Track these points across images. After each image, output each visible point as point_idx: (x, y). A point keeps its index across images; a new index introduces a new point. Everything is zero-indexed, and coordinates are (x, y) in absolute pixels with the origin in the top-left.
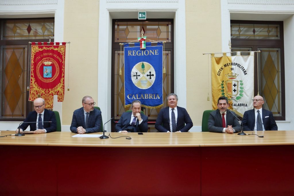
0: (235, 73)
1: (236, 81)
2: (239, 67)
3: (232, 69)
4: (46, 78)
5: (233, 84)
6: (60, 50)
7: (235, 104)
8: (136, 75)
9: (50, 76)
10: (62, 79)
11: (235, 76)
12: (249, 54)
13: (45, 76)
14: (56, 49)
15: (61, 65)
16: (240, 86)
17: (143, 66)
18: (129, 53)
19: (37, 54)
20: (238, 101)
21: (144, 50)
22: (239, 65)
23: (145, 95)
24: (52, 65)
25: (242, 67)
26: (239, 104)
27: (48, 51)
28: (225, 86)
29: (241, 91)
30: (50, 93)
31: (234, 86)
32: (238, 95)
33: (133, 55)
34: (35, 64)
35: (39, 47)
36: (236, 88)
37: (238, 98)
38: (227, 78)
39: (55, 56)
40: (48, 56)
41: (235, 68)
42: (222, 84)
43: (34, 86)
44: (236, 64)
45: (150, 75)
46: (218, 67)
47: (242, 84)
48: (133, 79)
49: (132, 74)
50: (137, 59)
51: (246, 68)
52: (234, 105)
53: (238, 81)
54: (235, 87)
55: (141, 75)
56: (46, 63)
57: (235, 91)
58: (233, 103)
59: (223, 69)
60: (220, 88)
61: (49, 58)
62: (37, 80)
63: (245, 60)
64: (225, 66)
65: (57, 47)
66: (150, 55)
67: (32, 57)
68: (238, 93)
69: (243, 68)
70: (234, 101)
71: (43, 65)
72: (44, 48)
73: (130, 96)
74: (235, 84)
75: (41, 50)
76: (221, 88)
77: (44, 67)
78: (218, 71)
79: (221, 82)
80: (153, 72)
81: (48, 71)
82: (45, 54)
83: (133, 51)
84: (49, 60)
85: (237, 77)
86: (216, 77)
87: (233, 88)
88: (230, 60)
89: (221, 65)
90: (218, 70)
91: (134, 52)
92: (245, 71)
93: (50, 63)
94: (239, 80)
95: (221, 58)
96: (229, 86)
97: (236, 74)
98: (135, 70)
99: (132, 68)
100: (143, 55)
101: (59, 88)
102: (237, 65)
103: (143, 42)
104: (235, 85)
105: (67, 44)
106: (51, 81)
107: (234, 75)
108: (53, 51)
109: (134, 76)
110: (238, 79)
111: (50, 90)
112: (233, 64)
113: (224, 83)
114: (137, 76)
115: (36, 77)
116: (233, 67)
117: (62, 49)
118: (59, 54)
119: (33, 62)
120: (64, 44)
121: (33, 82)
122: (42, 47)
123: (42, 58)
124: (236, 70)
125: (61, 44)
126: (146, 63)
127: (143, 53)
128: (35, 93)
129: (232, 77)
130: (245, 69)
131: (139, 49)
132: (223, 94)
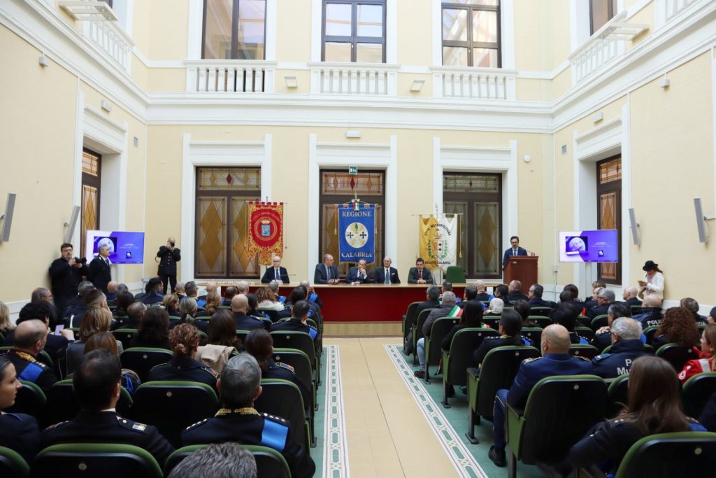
0: (440, 234)
1: (441, 241)
3: (438, 230)
4: (265, 237)
5: (439, 243)
6: (278, 209)
7: (440, 262)
9: (268, 234)
10: (280, 238)
11: (440, 236)
12: (452, 216)
13: (263, 234)
14: (274, 209)
15: (279, 224)
16: (444, 245)
17: (356, 227)
18: (344, 214)
19: (254, 214)
20: (443, 259)
21: (358, 211)
22: (444, 227)
23: (358, 253)
24: (271, 224)
25: (447, 228)
26: (443, 262)
27: (265, 211)
28: (431, 245)
29: (445, 251)
30: (269, 250)
32: (443, 254)
34: (253, 223)
35: (257, 206)
36: (441, 247)
37: (443, 257)
38: (434, 238)
39: (273, 215)
40: (266, 215)
42: (429, 244)
43: (252, 243)
44: (441, 226)
45: (363, 235)
46: (425, 228)
47: (446, 244)
48: (347, 238)
49: (346, 234)
50: (351, 220)
51: (450, 229)
53: (443, 241)
55: (355, 235)
56: (264, 222)
57: (440, 250)
58: (438, 261)
59: (429, 229)
60: (427, 247)
61: (266, 217)
62: (255, 238)
63: (450, 222)
64: (432, 226)
65: (275, 207)
66: (363, 216)
67: (250, 216)
68: (443, 252)
70: (440, 259)
71: (261, 224)
72: (262, 207)
73: (345, 255)
75: (258, 209)
77: (263, 226)
78: (425, 232)
79: (427, 242)
80: (366, 233)
81: (266, 230)
82: (263, 213)
84: (267, 219)
86: (423, 237)
87: (439, 247)
88: (436, 222)
89: (428, 226)
90: (425, 230)
92: (450, 232)
93: (268, 222)
95: (428, 220)
96: (435, 245)
98: (349, 229)
99: (346, 228)
101: (277, 246)
103: (356, 204)
104: (440, 245)
105: (284, 205)
106: (269, 239)
108: (270, 211)
109: (348, 235)
110: (443, 239)
111: (268, 247)
112: (439, 225)
113: (431, 242)
114: (351, 235)
115: (254, 235)
116: (439, 227)
117: (280, 209)
118: (277, 214)
119: (250, 221)
120: (282, 204)
121: (251, 239)
122: (259, 206)
123: (259, 217)
124: (441, 231)
125: (278, 204)
126: (359, 224)
127: (357, 215)
128: (253, 250)
129: (438, 238)
131: (353, 210)
132: (430, 252)
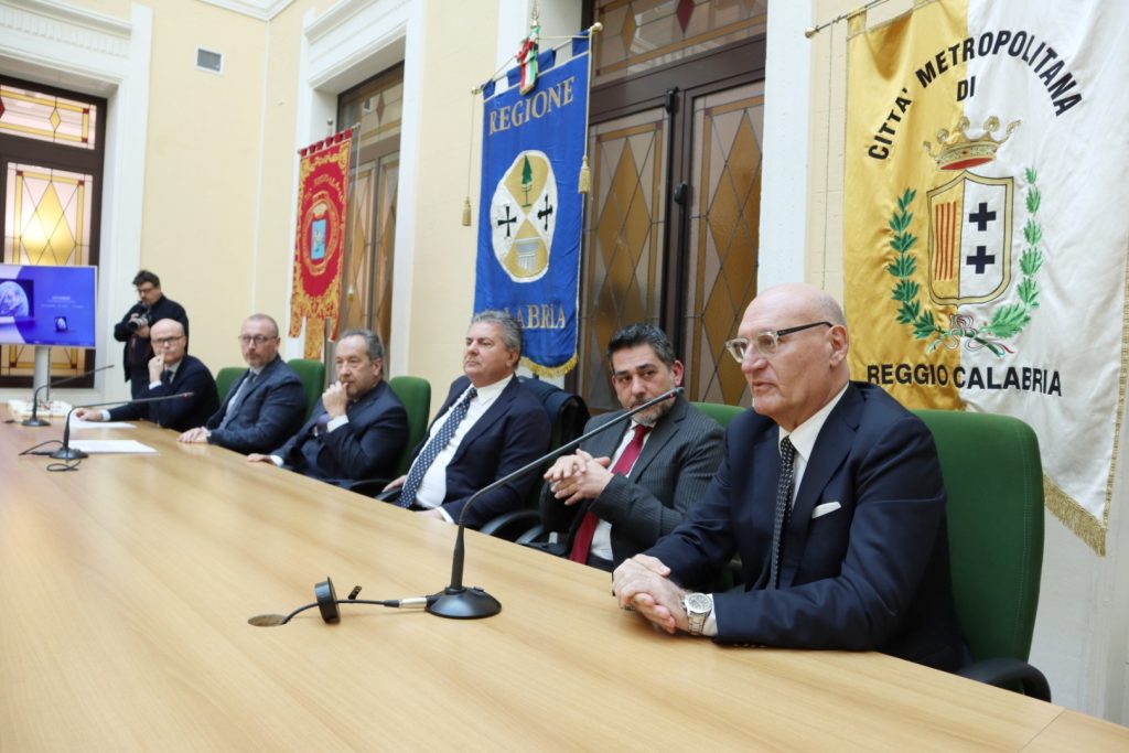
0: (986, 118)
1: (992, 181)
2: (1025, 58)
3: (965, 89)
4: (316, 261)
5: (971, 207)
6: (342, 157)
7: (975, 371)
8: (505, 219)
9: (322, 253)
11: (987, 137)
13: (313, 255)
16: (1023, 218)
17: (528, 173)
19: (307, 187)
20: (1007, 342)
22: (1021, 45)
23: (530, 311)
24: (327, 214)
25: (1043, 45)
26: (1012, 371)
28: (919, 227)
29: (1029, 263)
30: (319, 308)
31: (975, 225)
32: (1011, 299)
33: (502, 127)
35: (312, 161)
36: (991, 238)
37: (1007, 325)
38: (929, 171)
39: (333, 183)
40: (322, 187)
41: (990, 72)
42: (899, 221)
43: (299, 289)
44: (1000, 43)
45: (546, 213)
46: (883, 102)
47: (1033, 203)
48: (498, 240)
49: (494, 216)
51: (1068, 53)
52: (964, 377)
53: (1008, 181)
54: (982, 227)
55: (521, 218)
56: (317, 210)
58: (963, 364)
59: (908, 102)
60: (883, 245)
61: (322, 192)
62: (303, 269)
64: (925, 76)
66: (550, 110)
68: (1007, 277)
69: (1052, 54)
70: (973, 343)
72: (318, 160)
74: (983, 206)
75: (312, 167)
76: (890, 248)
77: (315, 225)
78: (875, 130)
79: (889, 207)
80: (554, 195)
81: (318, 239)
82: (319, 182)
83: (502, 110)
84: (323, 199)
85: (1002, 148)
86: (861, 176)
87: (970, 238)
88: (957, 25)
91: (506, 112)
92: (1068, 76)
93: (323, 208)
94: (1016, 171)
96: (943, 223)
97: (994, 122)
98: (505, 193)
99: (495, 188)
100: (528, 119)
102: (1004, 49)
104: (983, 217)
106: (322, 270)
107: (973, 133)
108: (330, 167)
109: (501, 223)
112: (976, 47)
113: (912, 208)
114: (507, 221)
115: (302, 260)
116: (976, 67)
117: (344, 153)
123: (313, 195)
124: (998, 88)
125: (345, 138)
126: (534, 157)
127: (530, 111)
130: (1061, 64)
131: (517, 93)
132: (905, 291)
